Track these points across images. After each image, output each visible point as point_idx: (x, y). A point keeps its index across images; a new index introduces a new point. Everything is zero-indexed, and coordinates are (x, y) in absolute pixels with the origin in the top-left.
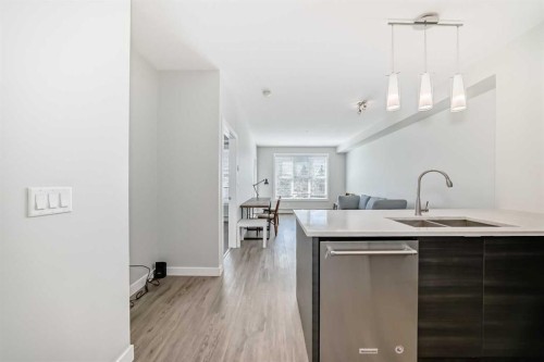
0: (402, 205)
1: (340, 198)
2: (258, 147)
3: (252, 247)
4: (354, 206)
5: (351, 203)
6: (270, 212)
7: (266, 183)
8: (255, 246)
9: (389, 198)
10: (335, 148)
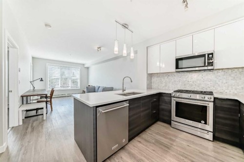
0: (111, 89)
1: (87, 87)
2: (33, 58)
3: (34, 121)
4: (93, 91)
5: (92, 90)
6: (46, 97)
7: (42, 80)
8: (37, 120)
9: (107, 86)
10: (84, 65)
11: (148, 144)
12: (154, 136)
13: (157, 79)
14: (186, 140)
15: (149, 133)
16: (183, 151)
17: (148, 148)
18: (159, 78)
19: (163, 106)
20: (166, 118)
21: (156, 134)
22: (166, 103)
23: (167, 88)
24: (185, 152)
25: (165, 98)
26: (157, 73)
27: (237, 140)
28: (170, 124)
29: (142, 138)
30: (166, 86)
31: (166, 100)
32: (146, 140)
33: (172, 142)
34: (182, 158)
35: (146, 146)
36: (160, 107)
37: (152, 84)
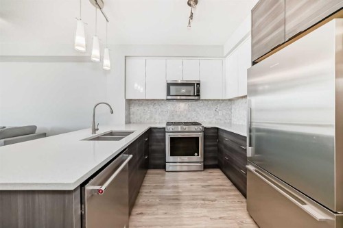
11: (154, 209)
12: (154, 193)
13: (139, 108)
14: (186, 180)
15: (146, 193)
16: (190, 194)
17: (157, 214)
18: (142, 107)
19: (154, 147)
20: (158, 162)
21: (154, 188)
22: (158, 141)
23: (152, 121)
24: (194, 194)
25: (157, 135)
26: (139, 100)
27: (216, 162)
28: (164, 168)
29: (142, 206)
30: (151, 117)
31: (159, 138)
32: (148, 206)
33: (176, 190)
34: (195, 202)
35: (153, 214)
36: (150, 148)
37: (131, 116)
